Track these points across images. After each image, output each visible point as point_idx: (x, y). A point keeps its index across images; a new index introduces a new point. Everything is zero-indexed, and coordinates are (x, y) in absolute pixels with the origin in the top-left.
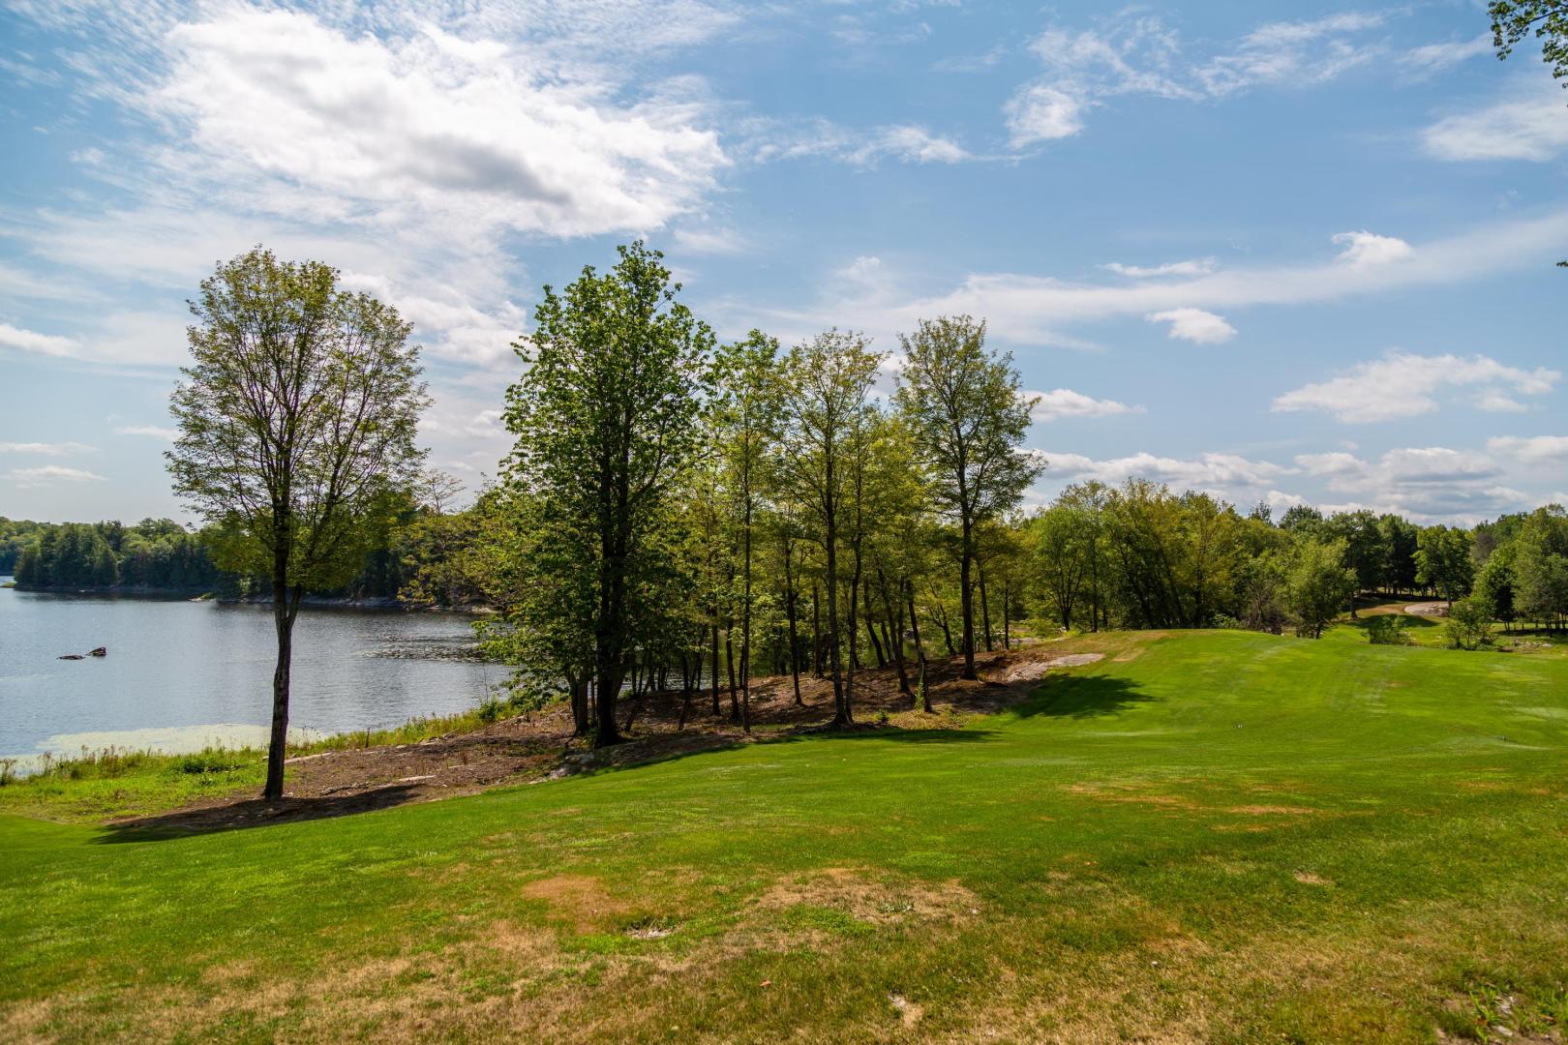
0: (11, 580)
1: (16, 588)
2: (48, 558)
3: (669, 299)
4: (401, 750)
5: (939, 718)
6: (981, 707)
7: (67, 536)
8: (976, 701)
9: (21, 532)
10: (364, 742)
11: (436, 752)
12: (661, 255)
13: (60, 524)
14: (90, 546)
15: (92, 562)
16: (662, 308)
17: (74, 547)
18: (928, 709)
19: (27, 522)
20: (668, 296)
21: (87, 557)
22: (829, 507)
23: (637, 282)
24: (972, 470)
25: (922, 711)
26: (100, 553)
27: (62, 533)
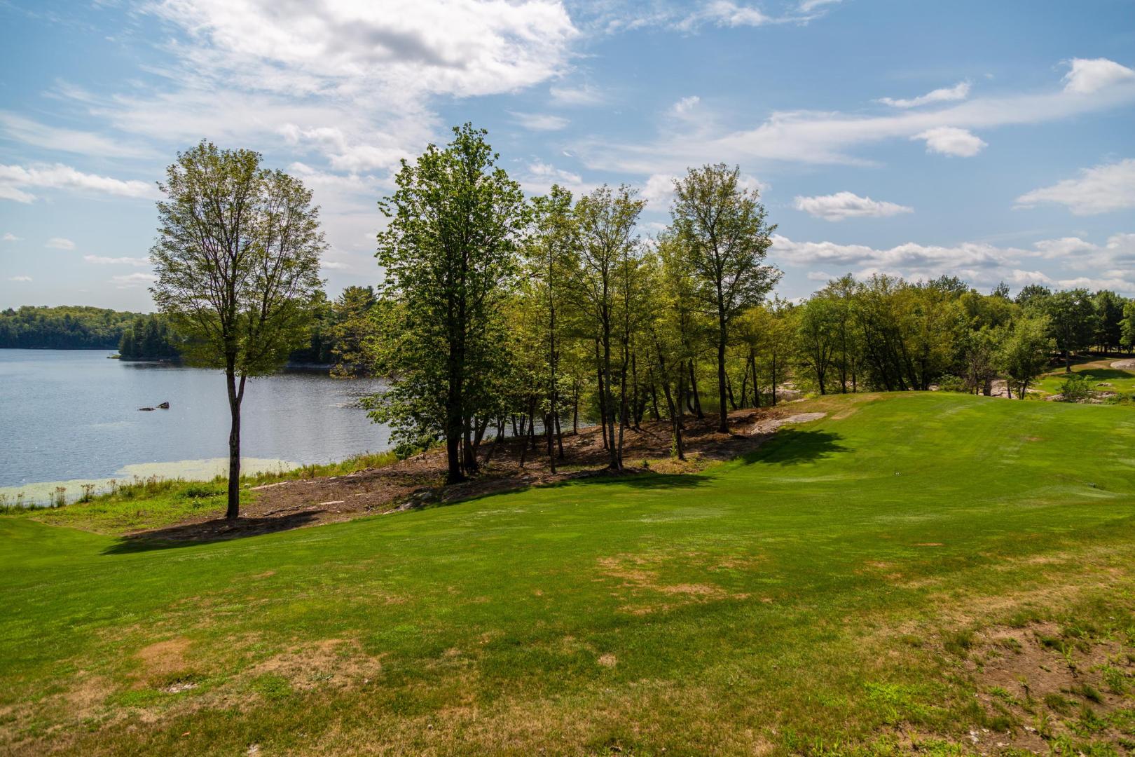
0: (116, 353)
1: (122, 358)
2: (139, 338)
3: (491, 165)
4: (332, 481)
5: (686, 464)
6: (723, 455)
7: (150, 323)
8: (720, 450)
9: (123, 320)
10: (312, 473)
11: (354, 482)
12: (485, 132)
13: (147, 314)
14: (164, 331)
15: (166, 340)
16: (487, 171)
17: (155, 331)
18: (681, 457)
19: (126, 313)
20: (491, 164)
21: (164, 337)
22: (605, 315)
23: (467, 154)
24: (727, 280)
25: (676, 458)
26: (172, 334)
27: (147, 321)
